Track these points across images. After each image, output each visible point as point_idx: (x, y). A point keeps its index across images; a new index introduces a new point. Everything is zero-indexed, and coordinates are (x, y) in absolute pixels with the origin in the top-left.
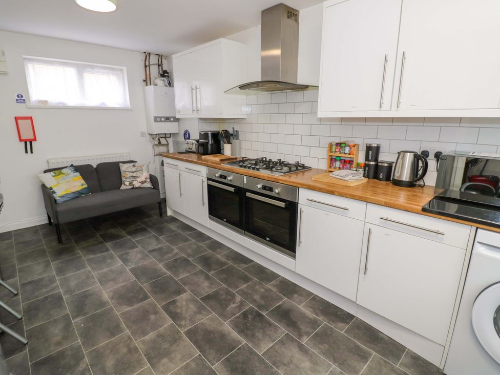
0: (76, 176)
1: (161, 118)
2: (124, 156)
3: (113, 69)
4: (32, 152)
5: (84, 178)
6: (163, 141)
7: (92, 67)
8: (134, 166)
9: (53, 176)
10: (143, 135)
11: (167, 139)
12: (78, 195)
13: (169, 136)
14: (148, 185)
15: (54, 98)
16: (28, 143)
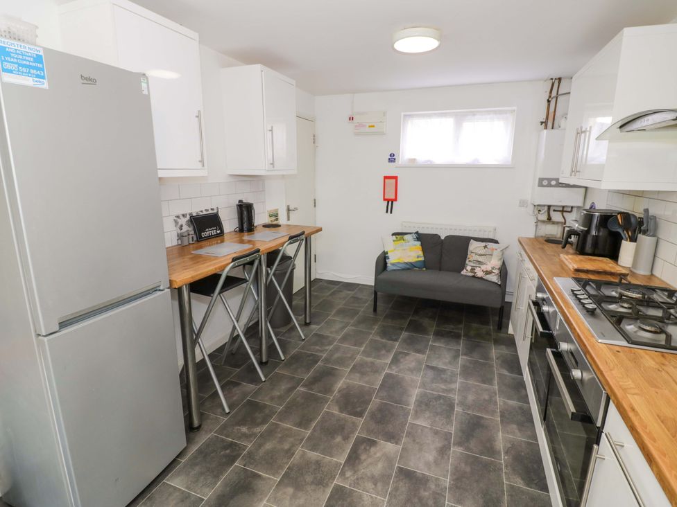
0: (415, 245)
1: (549, 180)
2: (485, 231)
3: (500, 112)
4: (391, 213)
5: (424, 250)
6: (557, 217)
7: (474, 114)
8: (485, 247)
9: (394, 241)
10: (523, 204)
11: (565, 214)
12: (410, 267)
13: (569, 210)
14: (494, 278)
15: (422, 156)
16: (390, 202)
